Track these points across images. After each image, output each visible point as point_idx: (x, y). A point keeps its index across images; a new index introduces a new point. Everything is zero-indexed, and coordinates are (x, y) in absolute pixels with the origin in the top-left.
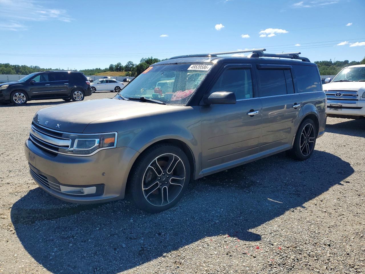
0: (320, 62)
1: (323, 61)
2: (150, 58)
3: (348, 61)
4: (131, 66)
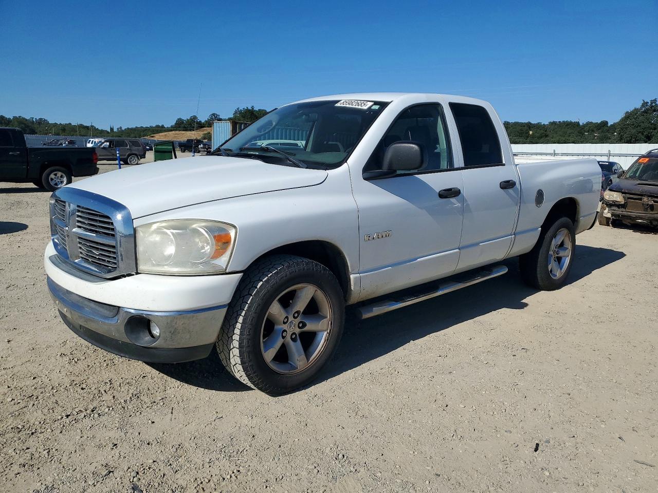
0: (560, 122)
1: (564, 122)
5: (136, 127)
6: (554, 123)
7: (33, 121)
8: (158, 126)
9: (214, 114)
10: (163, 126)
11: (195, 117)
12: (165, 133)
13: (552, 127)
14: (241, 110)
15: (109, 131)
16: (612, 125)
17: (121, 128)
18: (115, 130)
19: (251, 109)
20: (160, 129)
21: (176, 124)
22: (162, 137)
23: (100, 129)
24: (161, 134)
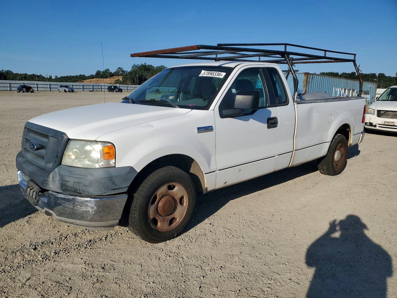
4: (121, 72)
5: (67, 76)
7: (3, 72)
9: (119, 68)
11: (108, 70)
14: (136, 66)
15: (49, 77)
18: (53, 77)
20: (84, 77)
21: (96, 74)
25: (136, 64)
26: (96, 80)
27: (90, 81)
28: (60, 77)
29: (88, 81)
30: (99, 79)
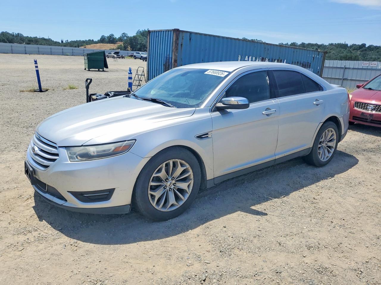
0: (335, 44)
1: (338, 44)
2: (146, 30)
3: (365, 44)
4: (126, 38)
5: (77, 40)
6: (332, 44)
7: (14, 35)
8: (89, 40)
9: (124, 33)
10: (93, 40)
11: (113, 35)
12: (95, 45)
13: (332, 47)
14: (141, 31)
15: (61, 42)
16: (368, 46)
17: (67, 41)
18: (64, 42)
19: (147, 30)
20: (91, 42)
21: (101, 39)
22: (93, 47)
23: (55, 41)
24: (92, 45)
25: (141, 30)
26: (100, 45)
27: (94, 46)
28: (70, 42)
29: (93, 46)
30: (104, 44)
